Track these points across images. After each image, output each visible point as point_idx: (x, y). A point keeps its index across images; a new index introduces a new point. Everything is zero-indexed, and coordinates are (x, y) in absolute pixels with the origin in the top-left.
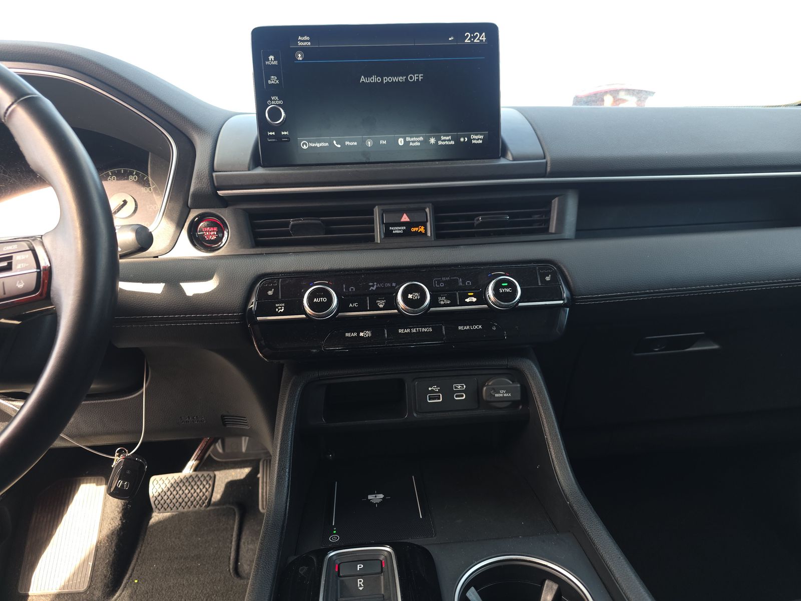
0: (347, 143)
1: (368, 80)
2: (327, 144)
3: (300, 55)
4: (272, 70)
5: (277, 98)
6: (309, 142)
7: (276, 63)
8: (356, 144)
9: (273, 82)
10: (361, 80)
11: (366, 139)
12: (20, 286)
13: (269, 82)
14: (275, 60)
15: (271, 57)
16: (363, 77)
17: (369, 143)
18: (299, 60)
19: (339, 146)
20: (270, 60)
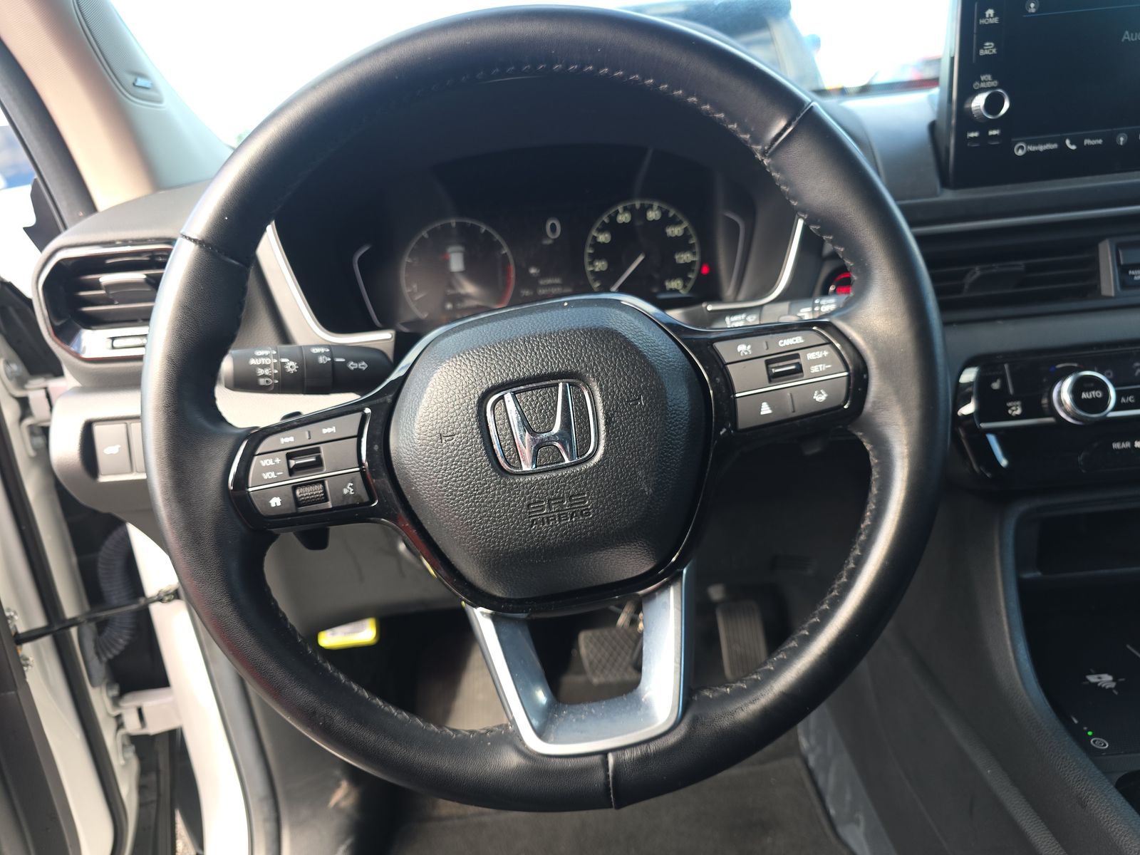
0: (1087, 142)
1: (1134, 38)
2: (1055, 146)
3: (1032, 5)
4: (988, 33)
5: (989, 77)
6: (1028, 143)
7: (995, 20)
8: (1100, 142)
9: (987, 52)
10: (1125, 38)
11: (1119, 132)
12: (820, 398)
13: (982, 52)
14: (995, 15)
15: (990, 12)
16: (1127, 33)
17: (1122, 139)
18: (1032, 13)
19: (1073, 147)
20: (987, 16)
